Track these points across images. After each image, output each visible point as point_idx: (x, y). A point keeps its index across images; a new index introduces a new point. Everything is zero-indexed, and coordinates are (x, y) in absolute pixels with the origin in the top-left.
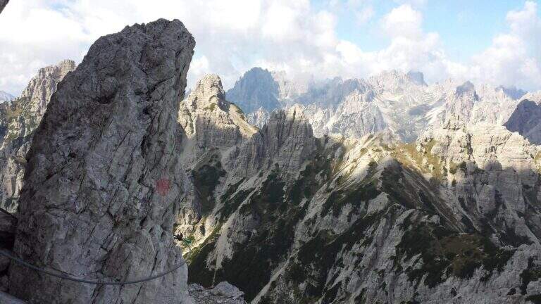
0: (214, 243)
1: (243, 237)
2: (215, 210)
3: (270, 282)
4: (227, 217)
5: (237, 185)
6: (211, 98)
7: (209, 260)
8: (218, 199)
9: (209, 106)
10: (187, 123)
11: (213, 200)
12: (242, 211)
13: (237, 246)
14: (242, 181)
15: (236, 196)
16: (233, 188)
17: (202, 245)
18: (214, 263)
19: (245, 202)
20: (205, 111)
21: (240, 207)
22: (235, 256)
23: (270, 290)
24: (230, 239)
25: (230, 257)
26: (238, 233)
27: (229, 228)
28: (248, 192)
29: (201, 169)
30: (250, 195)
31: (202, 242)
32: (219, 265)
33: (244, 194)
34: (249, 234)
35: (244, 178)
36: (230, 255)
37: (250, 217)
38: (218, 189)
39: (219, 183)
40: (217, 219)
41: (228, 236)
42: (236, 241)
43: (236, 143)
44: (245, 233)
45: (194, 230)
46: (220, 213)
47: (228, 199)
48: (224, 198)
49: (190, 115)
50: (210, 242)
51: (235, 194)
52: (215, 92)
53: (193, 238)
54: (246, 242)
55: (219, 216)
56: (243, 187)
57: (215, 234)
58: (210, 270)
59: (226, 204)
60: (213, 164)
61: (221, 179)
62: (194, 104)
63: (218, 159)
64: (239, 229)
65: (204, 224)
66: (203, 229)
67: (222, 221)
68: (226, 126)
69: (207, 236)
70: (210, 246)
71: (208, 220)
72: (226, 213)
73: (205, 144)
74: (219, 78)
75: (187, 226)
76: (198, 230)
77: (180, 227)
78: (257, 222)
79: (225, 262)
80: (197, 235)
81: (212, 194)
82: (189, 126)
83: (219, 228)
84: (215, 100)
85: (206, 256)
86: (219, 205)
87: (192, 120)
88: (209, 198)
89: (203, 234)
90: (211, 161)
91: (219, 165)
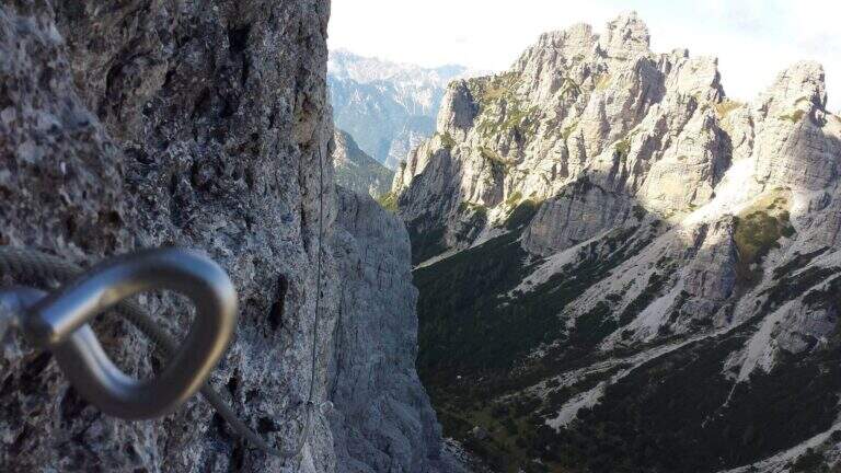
0: (745, 340)
1: (800, 344)
2: (760, 288)
3: (831, 431)
4: (780, 303)
5: (809, 257)
6: (798, 101)
7: (729, 363)
8: (769, 271)
9: (791, 115)
10: (745, 138)
11: (761, 271)
12: (807, 301)
13: (783, 355)
14: (821, 252)
15: (803, 274)
16: (800, 260)
17: (721, 337)
18: (737, 369)
19: (818, 287)
20: (780, 122)
21: (805, 294)
22: (777, 371)
23: (826, 443)
24: (775, 342)
25: (767, 369)
26: (793, 334)
27: (777, 323)
28: (827, 272)
29: (751, 216)
30: (832, 278)
31: (724, 331)
32: (744, 376)
33: (820, 274)
34: (812, 341)
35: (826, 248)
36: (768, 364)
37: (822, 313)
38: (772, 254)
39: (778, 246)
40: (758, 303)
41: (773, 336)
42: (785, 348)
43: (827, 186)
44: (804, 338)
45: (715, 310)
46: (767, 295)
47: (787, 276)
48: (780, 272)
49: (752, 124)
50: (737, 335)
51: (802, 270)
52: (809, 91)
53: (711, 321)
54: (804, 353)
55: (763, 299)
56: (822, 261)
57: (750, 326)
58: (728, 378)
59: (782, 282)
60: (774, 213)
61: (783, 240)
62: (765, 109)
63: (785, 207)
64: (796, 328)
65: (734, 305)
66: (730, 313)
67: (767, 309)
68: (816, 152)
69: (734, 324)
70: (735, 342)
71: (742, 300)
72: (777, 296)
73: (768, 177)
74: (821, 69)
75: (703, 301)
76: (721, 312)
77: (694, 300)
78: (832, 326)
79: (758, 373)
80: (720, 318)
81: (759, 261)
82: (746, 143)
83: (759, 318)
84: (805, 106)
85: (725, 355)
86: (768, 281)
87: (753, 136)
88: (753, 267)
89: (729, 321)
90: (772, 207)
91: (786, 216)
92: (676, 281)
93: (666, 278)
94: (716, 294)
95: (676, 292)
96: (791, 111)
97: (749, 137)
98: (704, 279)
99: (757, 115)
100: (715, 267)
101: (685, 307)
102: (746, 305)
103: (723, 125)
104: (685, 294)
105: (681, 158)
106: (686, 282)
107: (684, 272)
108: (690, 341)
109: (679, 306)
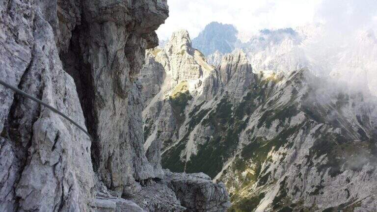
0: (185, 144)
1: (204, 141)
2: (185, 122)
3: (222, 171)
4: (194, 127)
5: (200, 106)
6: (182, 46)
7: (182, 155)
8: (187, 115)
10: (166, 63)
11: (184, 115)
12: (203, 124)
13: (200, 147)
14: (203, 103)
15: (199, 113)
16: (197, 108)
17: (177, 145)
18: (185, 157)
19: (205, 117)
20: (177, 55)
21: (202, 121)
22: (199, 153)
23: (222, 176)
24: (196, 142)
25: (196, 154)
26: (201, 137)
27: (195, 135)
28: (207, 111)
29: (175, 95)
30: (209, 113)
31: (177, 143)
32: (188, 159)
33: (204, 112)
34: (208, 139)
35: (205, 101)
36: (195, 152)
37: (209, 127)
38: (187, 108)
39: (188, 104)
40: (186, 128)
41: (194, 140)
42: (199, 144)
43: (199, 77)
44: (205, 138)
45: (172, 135)
46: (188, 125)
47: (194, 115)
48: (191, 114)
49: (168, 58)
50: (182, 143)
52: (184, 42)
53: (171, 140)
54: (206, 145)
55: (188, 126)
56: (204, 107)
57: (186, 139)
58: (183, 161)
59: (193, 118)
60: (184, 91)
61: (189, 102)
62: (170, 51)
63: (187, 88)
64: (201, 135)
65: (178, 132)
66: (177, 135)
67: (190, 130)
68: (192, 65)
69: (180, 139)
70: (182, 147)
71: (180, 129)
72: (192, 124)
73: (178, 78)
74: (187, 32)
75: (167, 133)
76: (174, 136)
77: (163, 133)
78: (213, 131)
79: (193, 157)
80: (174, 138)
81: (183, 112)
82: (167, 65)
83: (188, 135)
84: (184, 48)
85: (180, 153)
86: (188, 120)
87: (169, 62)
88: (181, 115)
89: (178, 138)
90: (182, 89)
91: (188, 92)
92: (154, 127)
93: (151, 127)
94: (171, 129)
95: (155, 132)
96: (180, 51)
97: (167, 63)
98: (165, 124)
99: (168, 53)
100: (168, 118)
101: (160, 137)
102: (182, 130)
103: (157, 60)
104: (159, 132)
105: (144, 76)
106: (158, 127)
107: (156, 123)
108: (165, 150)
109: (158, 137)
